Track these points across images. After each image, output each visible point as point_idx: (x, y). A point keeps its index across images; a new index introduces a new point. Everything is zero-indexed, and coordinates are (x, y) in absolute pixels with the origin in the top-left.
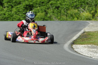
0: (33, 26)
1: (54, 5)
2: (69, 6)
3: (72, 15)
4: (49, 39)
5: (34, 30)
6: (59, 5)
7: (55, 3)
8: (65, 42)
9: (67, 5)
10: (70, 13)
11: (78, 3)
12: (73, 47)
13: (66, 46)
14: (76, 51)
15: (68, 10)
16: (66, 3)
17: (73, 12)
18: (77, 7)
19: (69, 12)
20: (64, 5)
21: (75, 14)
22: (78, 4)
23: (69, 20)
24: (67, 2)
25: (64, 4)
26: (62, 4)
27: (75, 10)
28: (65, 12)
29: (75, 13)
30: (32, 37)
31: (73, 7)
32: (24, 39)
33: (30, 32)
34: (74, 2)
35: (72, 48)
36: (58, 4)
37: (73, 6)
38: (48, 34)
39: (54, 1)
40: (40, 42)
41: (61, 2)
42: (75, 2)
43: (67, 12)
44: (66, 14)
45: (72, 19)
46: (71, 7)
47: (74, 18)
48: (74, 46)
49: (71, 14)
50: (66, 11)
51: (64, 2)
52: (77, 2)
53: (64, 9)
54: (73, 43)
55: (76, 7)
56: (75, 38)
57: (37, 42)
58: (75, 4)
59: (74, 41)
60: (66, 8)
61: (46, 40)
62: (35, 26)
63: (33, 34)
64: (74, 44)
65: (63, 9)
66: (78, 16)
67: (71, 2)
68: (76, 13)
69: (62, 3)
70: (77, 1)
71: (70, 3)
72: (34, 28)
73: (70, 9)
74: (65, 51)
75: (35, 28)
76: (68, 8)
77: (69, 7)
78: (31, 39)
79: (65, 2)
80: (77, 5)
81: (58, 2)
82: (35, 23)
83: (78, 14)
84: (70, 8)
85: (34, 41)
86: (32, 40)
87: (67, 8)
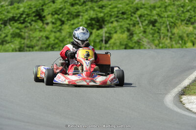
0: (85, 53)
1: (147, 17)
2: (176, 19)
3: (181, 38)
4: (114, 78)
5: (88, 62)
6: (156, 17)
7: (147, 14)
8: (167, 92)
9: (172, 17)
10: (178, 34)
11: (193, 13)
12: (182, 100)
13: (169, 99)
14: (188, 109)
15: (174, 27)
16: (169, 13)
17: (184, 30)
18: (193, 20)
19: (175, 31)
20: (165, 18)
21: (188, 36)
22: (194, 15)
23: (175, 48)
24: (171, 11)
25: (166, 16)
26: (162, 15)
27: (187, 27)
28: (168, 30)
29: (187, 32)
30: (84, 74)
31: (184, 20)
32: (69, 79)
33: (80, 65)
34: (186, 12)
35: (181, 102)
36: (153, 16)
37: (183, 18)
38: (116, 69)
39: (147, 11)
40: (98, 84)
41: (160, 10)
42: (188, 11)
43: (171, 32)
44: (169, 34)
45: (183, 45)
46: (180, 20)
47: (185, 43)
48: (185, 99)
49: (181, 34)
50: (170, 30)
51: (166, 12)
52: (191, 11)
53: (167, 26)
54: (183, 93)
55: (189, 21)
56: (186, 82)
57: (92, 84)
58: (188, 15)
59: (185, 88)
60: (171, 24)
61: (110, 79)
62: (88, 55)
63: (85, 70)
64: (184, 95)
65: (165, 25)
66: (193, 39)
67: (180, 12)
68: (190, 34)
69: (161, 13)
70: (191, 9)
71: (178, 13)
72: (87, 58)
73: (178, 25)
74: (167, 109)
75: (90, 57)
76: (173, 24)
77: (177, 21)
78: (81, 78)
79: (167, 10)
80: (191, 17)
81: (154, 12)
82: (89, 49)
83: (194, 35)
84: (178, 23)
85: (86, 82)
86: (84, 79)
87: (172, 22)
